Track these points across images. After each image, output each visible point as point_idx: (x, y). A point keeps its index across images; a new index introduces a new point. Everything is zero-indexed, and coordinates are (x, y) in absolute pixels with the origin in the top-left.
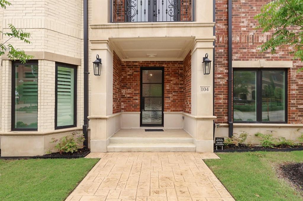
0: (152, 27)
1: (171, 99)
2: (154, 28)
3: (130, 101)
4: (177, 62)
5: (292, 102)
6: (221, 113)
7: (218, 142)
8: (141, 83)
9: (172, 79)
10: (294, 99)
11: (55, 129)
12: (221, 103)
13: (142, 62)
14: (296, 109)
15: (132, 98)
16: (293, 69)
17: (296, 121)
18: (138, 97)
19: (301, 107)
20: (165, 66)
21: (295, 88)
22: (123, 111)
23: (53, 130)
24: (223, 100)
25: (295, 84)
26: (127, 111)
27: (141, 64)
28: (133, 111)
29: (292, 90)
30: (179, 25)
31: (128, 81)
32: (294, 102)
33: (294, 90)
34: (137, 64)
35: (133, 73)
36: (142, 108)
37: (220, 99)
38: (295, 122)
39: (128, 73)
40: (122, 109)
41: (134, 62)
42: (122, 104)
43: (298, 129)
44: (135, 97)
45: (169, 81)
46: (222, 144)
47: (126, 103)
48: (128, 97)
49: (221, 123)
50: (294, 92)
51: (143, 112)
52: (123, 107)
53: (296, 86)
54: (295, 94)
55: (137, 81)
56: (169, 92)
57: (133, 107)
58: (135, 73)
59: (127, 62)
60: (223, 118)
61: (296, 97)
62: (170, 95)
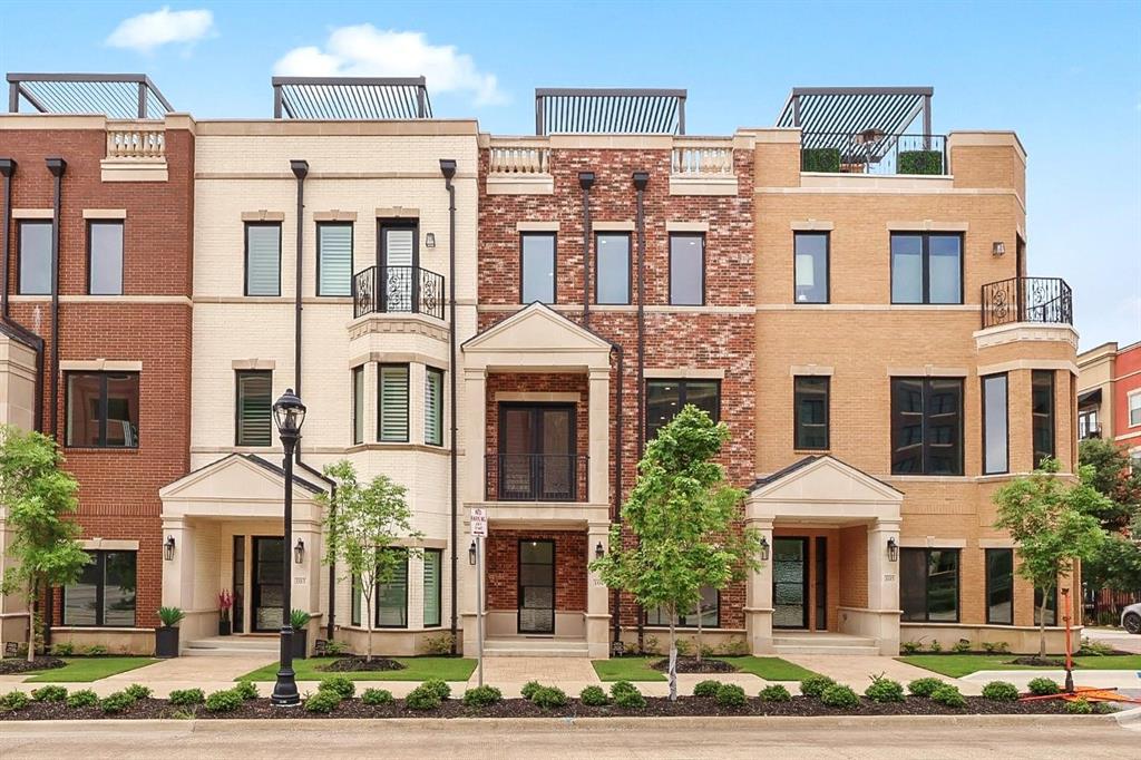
1: (566, 590)
3: (501, 593)
4: (576, 531)
5: (723, 598)
6: (630, 612)
7: (616, 646)
8: (519, 564)
9: (567, 558)
10: (727, 595)
11: (424, 627)
15: (506, 587)
17: (729, 625)
18: (515, 587)
19: (736, 606)
20: (557, 538)
22: (491, 607)
26: (497, 608)
27: (520, 533)
28: (508, 608)
34: (513, 534)
35: (507, 548)
36: (520, 605)
39: (499, 549)
40: (490, 604)
42: (490, 596)
44: (509, 587)
45: (563, 562)
47: (496, 596)
48: (499, 587)
49: (630, 626)
51: (522, 611)
52: (491, 602)
55: (513, 560)
56: (563, 579)
57: (506, 602)
58: (511, 548)
61: (729, 592)
62: (565, 585)
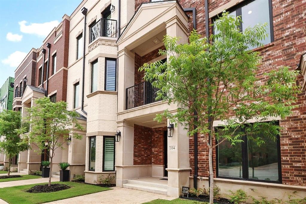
0: (143, 109)
2: (144, 109)
3: (157, 157)
5: (283, 158)
6: (205, 168)
7: (185, 190)
10: (287, 156)
11: (103, 171)
12: (204, 159)
13: (164, 128)
14: (290, 167)
15: (158, 154)
16: (282, 121)
17: (291, 181)
19: (298, 165)
21: (287, 143)
22: (152, 164)
23: (101, 172)
24: (206, 156)
25: (288, 138)
26: (155, 164)
27: (164, 129)
28: (159, 164)
29: (283, 145)
30: (156, 104)
31: (155, 142)
32: (287, 158)
33: (287, 145)
35: (158, 136)
37: (204, 155)
38: (290, 183)
39: (156, 137)
40: (153, 162)
41: (159, 128)
42: (152, 158)
43: (294, 191)
44: (160, 154)
46: (187, 193)
47: (155, 158)
48: (156, 154)
49: (205, 176)
50: (286, 148)
52: (153, 161)
53: (289, 140)
54: (288, 150)
55: (161, 141)
57: (159, 161)
58: (160, 136)
59: (155, 128)
60: (206, 172)
61: (289, 153)
